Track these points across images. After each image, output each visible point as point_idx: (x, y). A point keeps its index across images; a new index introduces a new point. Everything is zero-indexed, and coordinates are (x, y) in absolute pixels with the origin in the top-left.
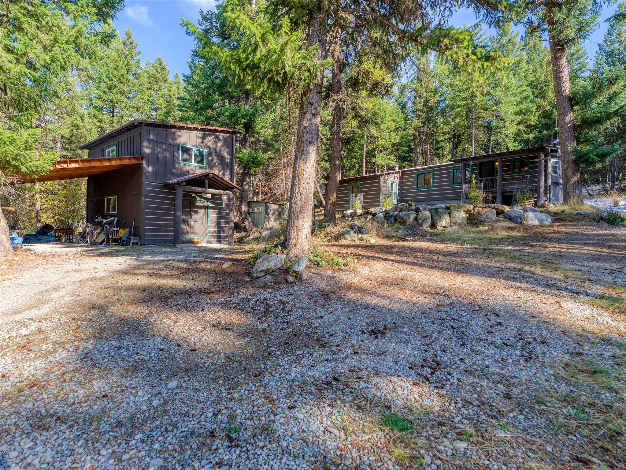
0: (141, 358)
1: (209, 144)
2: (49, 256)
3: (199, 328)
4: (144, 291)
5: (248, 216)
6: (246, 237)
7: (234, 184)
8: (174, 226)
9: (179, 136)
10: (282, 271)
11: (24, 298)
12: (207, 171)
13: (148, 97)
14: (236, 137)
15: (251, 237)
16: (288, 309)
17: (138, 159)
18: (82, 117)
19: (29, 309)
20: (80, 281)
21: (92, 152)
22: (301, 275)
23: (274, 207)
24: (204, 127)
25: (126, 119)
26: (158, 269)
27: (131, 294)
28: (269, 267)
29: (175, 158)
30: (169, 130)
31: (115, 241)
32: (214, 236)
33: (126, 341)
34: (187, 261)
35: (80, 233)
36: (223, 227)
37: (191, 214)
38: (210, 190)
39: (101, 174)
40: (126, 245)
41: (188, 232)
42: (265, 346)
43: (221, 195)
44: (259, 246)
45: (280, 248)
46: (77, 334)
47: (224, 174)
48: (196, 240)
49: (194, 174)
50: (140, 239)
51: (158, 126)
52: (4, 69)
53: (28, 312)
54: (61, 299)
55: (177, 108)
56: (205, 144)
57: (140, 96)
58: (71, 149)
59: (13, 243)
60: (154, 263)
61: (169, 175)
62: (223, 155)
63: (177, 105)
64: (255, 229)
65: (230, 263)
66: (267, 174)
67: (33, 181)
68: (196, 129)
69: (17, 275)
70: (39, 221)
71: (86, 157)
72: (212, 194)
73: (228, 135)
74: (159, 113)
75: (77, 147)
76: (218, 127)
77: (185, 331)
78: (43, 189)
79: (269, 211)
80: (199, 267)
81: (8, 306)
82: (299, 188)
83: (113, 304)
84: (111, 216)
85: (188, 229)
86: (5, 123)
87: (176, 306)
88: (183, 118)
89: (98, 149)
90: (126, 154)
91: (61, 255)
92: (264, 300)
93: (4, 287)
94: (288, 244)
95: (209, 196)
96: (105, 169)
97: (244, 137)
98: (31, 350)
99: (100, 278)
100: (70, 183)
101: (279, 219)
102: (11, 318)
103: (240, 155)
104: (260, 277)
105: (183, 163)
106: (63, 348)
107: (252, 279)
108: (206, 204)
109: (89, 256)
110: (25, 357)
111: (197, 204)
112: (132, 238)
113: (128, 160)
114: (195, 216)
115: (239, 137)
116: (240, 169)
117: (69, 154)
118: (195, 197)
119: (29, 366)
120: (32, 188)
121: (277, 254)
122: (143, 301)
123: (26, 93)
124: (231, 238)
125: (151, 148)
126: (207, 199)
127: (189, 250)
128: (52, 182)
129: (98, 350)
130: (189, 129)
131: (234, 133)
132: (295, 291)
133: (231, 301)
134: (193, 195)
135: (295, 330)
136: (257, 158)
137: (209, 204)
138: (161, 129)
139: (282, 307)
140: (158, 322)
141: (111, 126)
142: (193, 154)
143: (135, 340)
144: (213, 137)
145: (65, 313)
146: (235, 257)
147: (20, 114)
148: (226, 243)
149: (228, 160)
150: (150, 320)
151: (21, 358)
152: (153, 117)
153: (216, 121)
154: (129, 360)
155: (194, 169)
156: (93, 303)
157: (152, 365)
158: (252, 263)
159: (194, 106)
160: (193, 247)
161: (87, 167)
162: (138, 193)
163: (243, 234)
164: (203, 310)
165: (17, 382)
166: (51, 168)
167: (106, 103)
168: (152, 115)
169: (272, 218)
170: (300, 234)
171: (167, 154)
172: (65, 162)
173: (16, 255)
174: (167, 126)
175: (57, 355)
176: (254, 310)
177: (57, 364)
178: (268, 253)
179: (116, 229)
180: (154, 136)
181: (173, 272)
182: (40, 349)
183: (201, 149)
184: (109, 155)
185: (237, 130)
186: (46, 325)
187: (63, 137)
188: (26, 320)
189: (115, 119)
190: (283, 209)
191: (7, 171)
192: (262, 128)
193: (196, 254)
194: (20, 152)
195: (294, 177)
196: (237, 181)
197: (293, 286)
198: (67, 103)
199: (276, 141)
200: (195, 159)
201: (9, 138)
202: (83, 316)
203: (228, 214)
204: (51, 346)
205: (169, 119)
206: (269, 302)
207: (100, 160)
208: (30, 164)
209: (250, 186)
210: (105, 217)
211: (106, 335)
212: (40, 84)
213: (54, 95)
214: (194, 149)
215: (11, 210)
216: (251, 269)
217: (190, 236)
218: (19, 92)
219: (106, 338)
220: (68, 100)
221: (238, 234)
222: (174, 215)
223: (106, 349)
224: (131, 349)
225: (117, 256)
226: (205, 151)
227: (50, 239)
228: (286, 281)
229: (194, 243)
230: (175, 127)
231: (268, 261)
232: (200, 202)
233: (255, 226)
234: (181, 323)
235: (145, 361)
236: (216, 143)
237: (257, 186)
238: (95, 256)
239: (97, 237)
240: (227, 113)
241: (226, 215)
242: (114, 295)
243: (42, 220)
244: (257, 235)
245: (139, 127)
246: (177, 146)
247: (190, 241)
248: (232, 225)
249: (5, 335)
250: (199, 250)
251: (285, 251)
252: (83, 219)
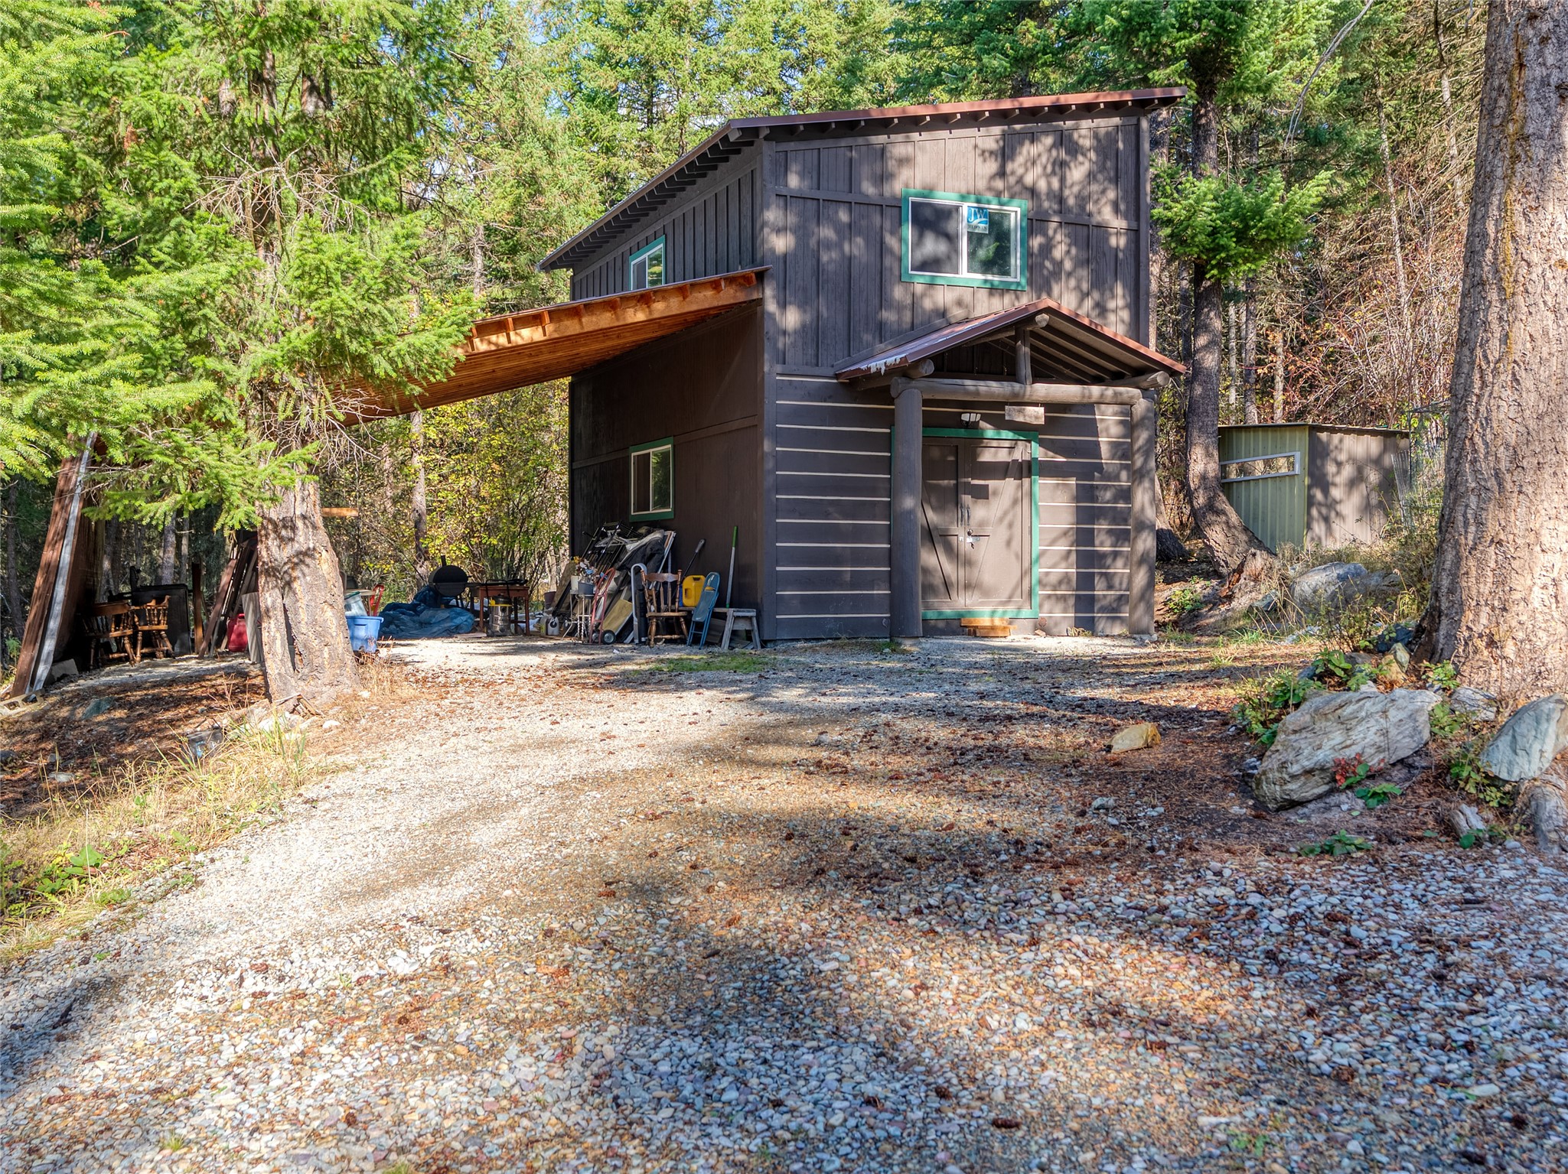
0: (793, 1126)
1: (1029, 180)
2: (457, 685)
3: (1023, 1022)
4: (789, 837)
5: (1222, 503)
6: (1214, 601)
7: (1152, 351)
8: (890, 557)
9: (905, 161)
10: (1419, 776)
11: (393, 838)
12: (1024, 301)
13: (772, 18)
14: (1155, 123)
15: (1241, 602)
16: (1465, 978)
17: (743, 282)
18: (548, 145)
19: (411, 881)
20: (560, 786)
21: (583, 275)
22: (1534, 803)
23: (1358, 446)
24: (1006, 104)
25: (695, 123)
26: (836, 746)
27: (741, 850)
28: (1350, 753)
29: (888, 261)
30: (860, 140)
31: (669, 626)
32: (1064, 598)
33: (731, 1045)
34: (950, 715)
35: (550, 596)
36: (1103, 556)
37: (957, 503)
38: (1043, 390)
39: (616, 359)
40: (708, 644)
41: (947, 585)
42: (1351, 1156)
43: (1089, 407)
44: (1284, 647)
45: (1403, 655)
46: (561, 994)
47: (1102, 309)
48: (984, 621)
49: (967, 320)
50: (758, 617)
51: (818, 130)
52: (325, 16)
53: (407, 891)
54: (504, 852)
55: (890, 38)
56: (1012, 180)
57: (742, 20)
58: (516, 274)
59: (353, 638)
60: (817, 717)
61: (867, 337)
62: (1097, 219)
63: (887, 26)
64: (1258, 562)
65: (1147, 728)
66: (1314, 282)
67: (406, 409)
68: (972, 119)
69: (368, 754)
70: (423, 554)
71: (564, 298)
72: (1050, 406)
73: (1116, 120)
74: (817, 73)
75: (533, 262)
76: (1065, 90)
77: (964, 1030)
78: (432, 434)
79: (1331, 468)
80: (1003, 741)
81: (351, 866)
82: (1505, 339)
83: (677, 888)
84: (655, 524)
85: (949, 568)
86: (328, 206)
87: (918, 912)
88: (916, 80)
89: (602, 263)
90: (700, 267)
91: (492, 683)
92: (1331, 918)
93: (335, 796)
94: (1451, 637)
95: (1035, 415)
96: (630, 339)
97: (1194, 120)
98: (423, 1037)
99: (628, 777)
100: (515, 402)
101: (1385, 508)
102: (361, 912)
103: (1177, 208)
104: (1302, 803)
105: (921, 279)
106: (521, 1041)
107: (1261, 811)
108: (1024, 453)
109: (584, 686)
110: (409, 1062)
111: (987, 456)
112: (731, 612)
113: (709, 293)
114: (979, 511)
115: (1167, 123)
116: (1176, 277)
117: (510, 294)
118: (973, 426)
119: (423, 1097)
120: (403, 431)
121: (1392, 685)
122: (789, 882)
123: (383, 88)
124: (1141, 607)
125: (794, 232)
126: (1026, 431)
127: (956, 664)
128: (460, 404)
129: (636, 1068)
130: (943, 121)
131: (1143, 106)
132: (1503, 883)
133: (1162, 910)
134: (965, 417)
135: (1517, 1095)
136: (1258, 212)
137: (1038, 452)
138: (830, 143)
139: (1430, 962)
140: (853, 979)
141: (644, 163)
142: (963, 231)
143: (767, 1043)
144: (1049, 140)
145: (518, 910)
146: (1170, 697)
147: (367, 169)
148: (1117, 630)
149: (1117, 242)
150: (818, 964)
151: (395, 1061)
152: (796, 95)
153: (1059, 65)
154: (749, 1125)
155: (967, 296)
156: (610, 876)
157: (838, 1163)
158: (1258, 728)
159: (959, 17)
160: (971, 649)
161: (568, 338)
162: (747, 423)
163: (1199, 587)
164: (1034, 942)
165: (390, 1151)
166: (460, 353)
167: (627, 72)
168: (789, 90)
169: (1350, 505)
170: (1520, 583)
171: (857, 247)
172: (501, 327)
173: (363, 681)
174: (854, 127)
175: (504, 1068)
176: (1281, 964)
177: (504, 1103)
178: (1342, 684)
179: (669, 577)
180: (802, 175)
181: (896, 762)
182: (452, 1037)
183: (994, 206)
184: (640, 283)
185: (1158, 93)
186: (464, 947)
187: (489, 231)
188: (404, 922)
189: (657, 134)
190: (1403, 454)
191: (336, 378)
192: (1281, 58)
193: (990, 685)
194: (370, 306)
195: (1474, 286)
196: (1161, 335)
197: (1489, 856)
198: (500, 101)
199: (1356, 113)
200: (972, 255)
201: (339, 259)
202: (580, 925)
203: (1126, 495)
204: (483, 1028)
205: (860, 92)
206: (1357, 931)
207: (611, 306)
208: (400, 344)
209: (1225, 352)
210: (632, 530)
211: (660, 1010)
212: (422, 47)
213: (463, 78)
214: (966, 208)
215: (343, 518)
216: (1251, 760)
217: (960, 602)
218: (363, 91)
219: (660, 1022)
220: (504, 87)
221: (1177, 588)
222: (888, 510)
223: (664, 1067)
224: (754, 1082)
225: (680, 687)
226: (1015, 212)
227: (458, 621)
228: (1449, 829)
229: (973, 632)
230: (884, 125)
231: (1340, 721)
232: (997, 449)
233: (1260, 545)
234: (947, 994)
235: (807, 1140)
236: (1061, 165)
237: (1264, 349)
238: (603, 687)
239: (606, 612)
240: (1111, 21)
241: (1115, 500)
242: (679, 849)
243: (432, 551)
244: (1268, 591)
245: (746, 150)
246: (893, 208)
247: (960, 627)
248: (1146, 543)
249: (349, 970)
250: (998, 665)
251: (1436, 674)
252: (557, 541)
